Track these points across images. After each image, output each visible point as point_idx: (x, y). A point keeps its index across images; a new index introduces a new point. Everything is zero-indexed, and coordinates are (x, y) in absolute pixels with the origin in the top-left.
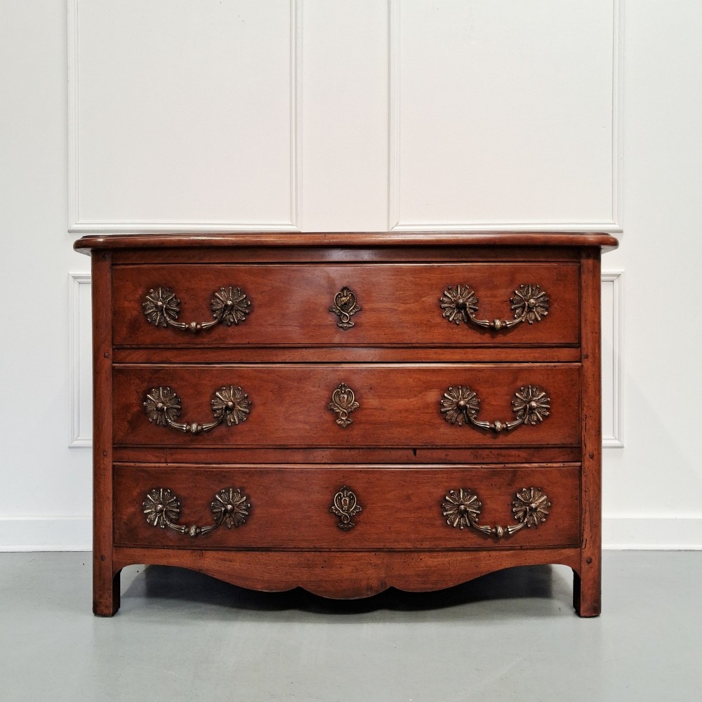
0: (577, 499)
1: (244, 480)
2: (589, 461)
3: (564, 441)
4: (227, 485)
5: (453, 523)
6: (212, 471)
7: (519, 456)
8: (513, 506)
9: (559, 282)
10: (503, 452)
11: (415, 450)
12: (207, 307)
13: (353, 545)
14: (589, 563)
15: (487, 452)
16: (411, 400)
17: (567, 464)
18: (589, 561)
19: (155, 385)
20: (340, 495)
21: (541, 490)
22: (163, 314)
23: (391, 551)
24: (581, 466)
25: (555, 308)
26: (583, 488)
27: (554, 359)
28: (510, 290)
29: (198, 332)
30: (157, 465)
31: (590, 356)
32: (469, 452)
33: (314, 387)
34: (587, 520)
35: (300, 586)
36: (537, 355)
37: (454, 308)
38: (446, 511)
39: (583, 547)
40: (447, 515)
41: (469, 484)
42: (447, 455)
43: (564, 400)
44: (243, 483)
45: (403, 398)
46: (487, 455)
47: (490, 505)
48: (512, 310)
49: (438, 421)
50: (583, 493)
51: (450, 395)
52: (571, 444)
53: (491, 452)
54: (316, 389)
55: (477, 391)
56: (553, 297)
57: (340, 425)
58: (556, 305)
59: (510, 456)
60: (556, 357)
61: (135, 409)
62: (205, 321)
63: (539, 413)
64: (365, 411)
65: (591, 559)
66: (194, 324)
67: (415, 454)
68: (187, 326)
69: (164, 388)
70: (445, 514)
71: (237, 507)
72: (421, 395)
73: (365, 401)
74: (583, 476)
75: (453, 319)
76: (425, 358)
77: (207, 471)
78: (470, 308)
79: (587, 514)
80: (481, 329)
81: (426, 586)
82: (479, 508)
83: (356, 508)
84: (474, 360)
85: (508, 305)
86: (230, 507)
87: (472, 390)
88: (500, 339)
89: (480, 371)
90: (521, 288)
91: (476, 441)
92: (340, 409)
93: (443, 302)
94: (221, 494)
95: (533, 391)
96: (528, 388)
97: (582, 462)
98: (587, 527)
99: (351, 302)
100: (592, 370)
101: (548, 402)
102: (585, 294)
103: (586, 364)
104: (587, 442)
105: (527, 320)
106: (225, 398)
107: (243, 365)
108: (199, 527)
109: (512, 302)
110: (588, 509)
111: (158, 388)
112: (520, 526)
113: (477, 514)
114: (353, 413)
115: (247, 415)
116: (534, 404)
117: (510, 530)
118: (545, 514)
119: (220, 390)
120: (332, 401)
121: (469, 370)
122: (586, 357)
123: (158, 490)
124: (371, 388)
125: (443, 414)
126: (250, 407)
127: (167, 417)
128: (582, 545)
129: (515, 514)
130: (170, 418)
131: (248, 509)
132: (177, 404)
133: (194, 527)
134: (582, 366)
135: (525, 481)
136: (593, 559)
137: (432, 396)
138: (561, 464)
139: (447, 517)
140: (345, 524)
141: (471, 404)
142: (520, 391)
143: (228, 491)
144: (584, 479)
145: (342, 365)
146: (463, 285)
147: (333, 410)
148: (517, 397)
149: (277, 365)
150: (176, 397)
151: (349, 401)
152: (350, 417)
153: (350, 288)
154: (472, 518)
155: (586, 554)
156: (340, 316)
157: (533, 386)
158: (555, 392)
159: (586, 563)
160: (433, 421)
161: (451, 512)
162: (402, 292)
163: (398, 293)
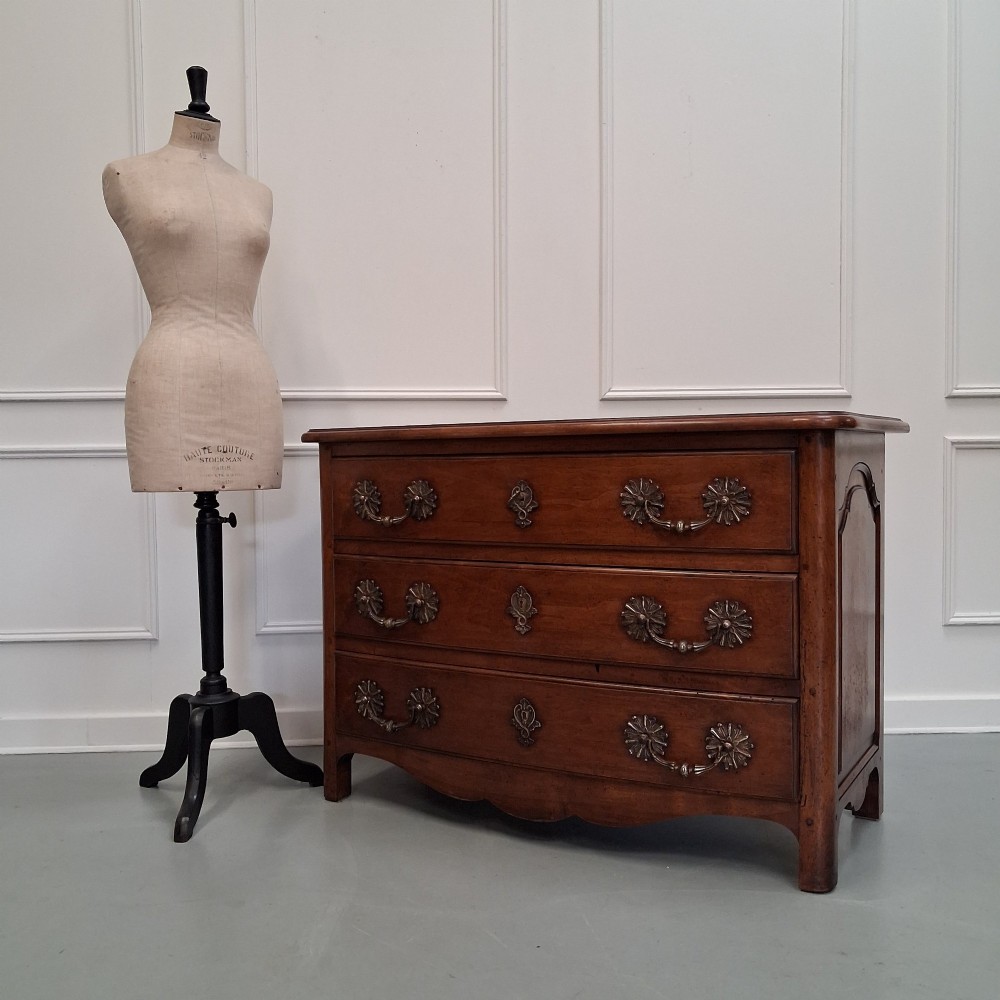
0: (789, 744)
1: (435, 681)
2: (809, 699)
3: (773, 671)
4: (420, 684)
5: (635, 753)
6: (409, 668)
7: (717, 683)
8: (708, 743)
9: (764, 474)
10: (698, 677)
11: (597, 666)
13: (533, 763)
14: (809, 825)
15: (679, 675)
16: (590, 609)
17: (776, 700)
18: (810, 822)
19: (363, 576)
20: (519, 707)
21: (745, 729)
23: (572, 776)
24: (798, 706)
25: (759, 506)
26: (802, 732)
27: (762, 568)
28: (703, 484)
29: (392, 527)
30: (368, 657)
31: (811, 567)
32: (656, 674)
33: (495, 588)
34: (807, 772)
35: (487, 798)
36: (741, 563)
38: (629, 739)
39: (802, 804)
40: (629, 744)
41: (654, 711)
42: (632, 675)
43: (771, 620)
44: (434, 684)
45: (581, 606)
46: (679, 679)
47: (679, 738)
48: (705, 508)
49: (620, 635)
50: (803, 737)
51: (633, 606)
52: (782, 675)
53: (684, 676)
54: (496, 591)
55: (662, 603)
56: (758, 493)
57: (519, 632)
58: (761, 503)
59: (706, 682)
61: (349, 600)
62: (397, 516)
63: (739, 634)
64: (544, 618)
65: (812, 821)
66: (387, 519)
67: (598, 670)
68: (382, 520)
69: (370, 580)
70: (626, 742)
71: (428, 707)
72: (600, 604)
73: (543, 606)
74: (802, 716)
75: (635, 519)
76: (608, 562)
77: (404, 668)
78: (654, 506)
79: (807, 765)
80: (661, 531)
82: (666, 740)
83: (535, 723)
85: (699, 503)
86: (419, 706)
87: (657, 601)
89: (667, 579)
90: (716, 482)
91: (662, 661)
92: (518, 614)
93: (623, 498)
94: (414, 692)
95: (730, 607)
96: (725, 603)
97: (799, 698)
98: (807, 780)
99: (528, 498)
100: (814, 585)
101: (750, 622)
102: (804, 488)
103: (806, 576)
104: (808, 675)
105: (723, 520)
106: (417, 594)
107: (432, 561)
108: (395, 723)
109: (705, 500)
110: (808, 759)
111: (365, 581)
112: (710, 768)
113: (664, 747)
114: (531, 619)
115: (436, 613)
116: (727, 623)
117: (698, 770)
118: (747, 757)
119: (413, 586)
120: (511, 605)
121: (654, 578)
122: (806, 567)
123: (366, 682)
124: (549, 593)
125: (625, 627)
126: (438, 605)
127: (369, 609)
128: (800, 802)
129: (709, 752)
130: (373, 611)
131: (438, 711)
132: (380, 597)
133: (391, 722)
134: (799, 579)
135: (723, 714)
136: (815, 821)
137: (613, 606)
138: (770, 699)
139: (630, 746)
140: (525, 739)
141: (656, 618)
142: (714, 606)
143: (420, 690)
144: (803, 720)
145: (522, 566)
146: (646, 479)
147: (511, 615)
148: (711, 613)
149: (462, 563)
150: (379, 590)
151: (527, 606)
152: (528, 623)
153: (528, 482)
154: (657, 750)
155: (806, 813)
156: (517, 513)
157: (731, 601)
158: (761, 610)
159: (806, 825)
160: (614, 634)
161: (634, 740)
162: (580, 487)
163: (575, 487)
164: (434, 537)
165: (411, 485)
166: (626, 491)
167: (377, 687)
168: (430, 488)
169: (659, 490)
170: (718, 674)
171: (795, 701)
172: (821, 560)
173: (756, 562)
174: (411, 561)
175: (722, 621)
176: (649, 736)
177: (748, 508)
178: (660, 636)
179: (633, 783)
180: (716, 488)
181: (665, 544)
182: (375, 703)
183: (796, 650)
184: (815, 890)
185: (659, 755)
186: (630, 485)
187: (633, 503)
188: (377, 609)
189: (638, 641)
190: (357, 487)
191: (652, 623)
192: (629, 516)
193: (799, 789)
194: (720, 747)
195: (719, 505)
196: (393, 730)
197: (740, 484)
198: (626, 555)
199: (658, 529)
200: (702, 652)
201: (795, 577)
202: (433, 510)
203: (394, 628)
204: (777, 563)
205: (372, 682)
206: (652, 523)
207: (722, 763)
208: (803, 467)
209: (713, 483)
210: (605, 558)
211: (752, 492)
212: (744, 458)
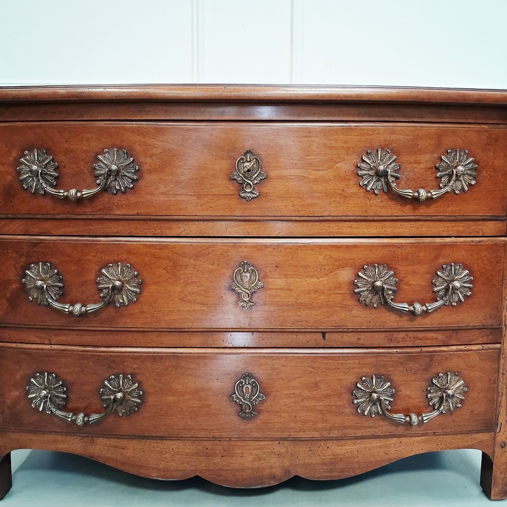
1: (135, 366)
3: (485, 322)
4: (116, 371)
5: (364, 411)
6: (100, 356)
7: (436, 339)
8: (429, 392)
9: (489, 147)
10: (420, 335)
11: (324, 334)
12: (89, 172)
13: (255, 434)
14: (502, 447)
15: (402, 335)
16: (321, 279)
17: (486, 346)
18: (503, 445)
19: (34, 259)
20: (241, 382)
22: (39, 180)
23: (296, 440)
24: (500, 348)
25: (484, 176)
26: (501, 371)
27: (478, 232)
28: (436, 155)
29: (80, 201)
30: (41, 347)
32: (382, 335)
35: (199, 475)
36: (461, 229)
37: (373, 176)
38: (357, 398)
39: (498, 431)
40: (358, 403)
41: (383, 371)
42: (359, 339)
43: (487, 278)
44: (134, 369)
45: (312, 277)
46: (403, 338)
47: (404, 391)
48: (437, 178)
49: (351, 303)
50: (501, 376)
51: (365, 274)
52: (492, 325)
53: (407, 335)
54: (214, 267)
55: (394, 269)
56: (482, 164)
57: (242, 307)
58: (484, 173)
59: (427, 339)
60: (480, 231)
61: (14, 286)
62: (87, 188)
63: (461, 293)
64: (270, 291)
65: (505, 444)
66: (73, 191)
67: (324, 337)
68: (66, 194)
69: (44, 263)
70: (355, 402)
71: (129, 394)
72: (332, 274)
73: (270, 280)
74: (501, 358)
75: (371, 189)
76: (338, 233)
77: (94, 356)
78: (391, 175)
80: (402, 199)
81: (333, 474)
82: (392, 396)
83: (258, 396)
84: (392, 235)
85: (432, 173)
86: (119, 395)
88: (423, 211)
89: (400, 247)
90: (449, 153)
92: (242, 290)
93: (359, 168)
94: (110, 381)
95: (455, 269)
96: (451, 266)
97: (501, 343)
98: (502, 411)
99: (255, 169)
101: (471, 282)
105: (453, 189)
106: (112, 276)
107: (131, 239)
108: (87, 415)
109: (437, 169)
111: (37, 264)
112: (436, 414)
113: (390, 401)
114: (255, 294)
115: (137, 295)
116: (458, 284)
117: (426, 417)
118: (461, 400)
119: (106, 268)
120: (233, 281)
123: (42, 374)
124: (277, 266)
125: (358, 295)
126: (140, 285)
127: (46, 295)
128: (496, 430)
129: (431, 400)
130: (51, 297)
131: (140, 397)
132: (60, 281)
133: (81, 416)
135: (443, 365)
138: (481, 347)
140: (246, 413)
141: (388, 284)
142: (442, 269)
143: (117, 377)
144: (502, 361)
145: (245, 240)
146: (383, 150)
147: (233, 290)
148: (439, 275)
149: (171, 240)
150: (58, 274)
151: (252, 281)
152: (252, 298)
153: (255, 152)
155: (500, 438)
156: (242, 184)
157: (456, 263)
158: (479, 270)
159: (500, 447)
160: (345, 302)
161: (362, 400)
162: (314, 157)
163: (309, 157)
164: (135, 212)
165: (102, 154)
166: (363, 161)
167: (57, 378)
168: (129, 157)
169: (396, 161)
174: (102, 239)
175: (448, 282)
176: (377, 394)
177: (475, 178)
180: (449, 159)
182: (55, 396)
185: (387, 410)
186: (367, 155)
187: (370, 173)
188: (58, 295)
189: (369, 307)
190: (24, 156)
192: (365, 186)
193: (496, 419)
197: (468, 155)
201: (506, 239)
202: (134, 181)
204: (490, 227)
205: (48, 374)
209: (446, 153)
210: (334, 229)
211: (479, 163)
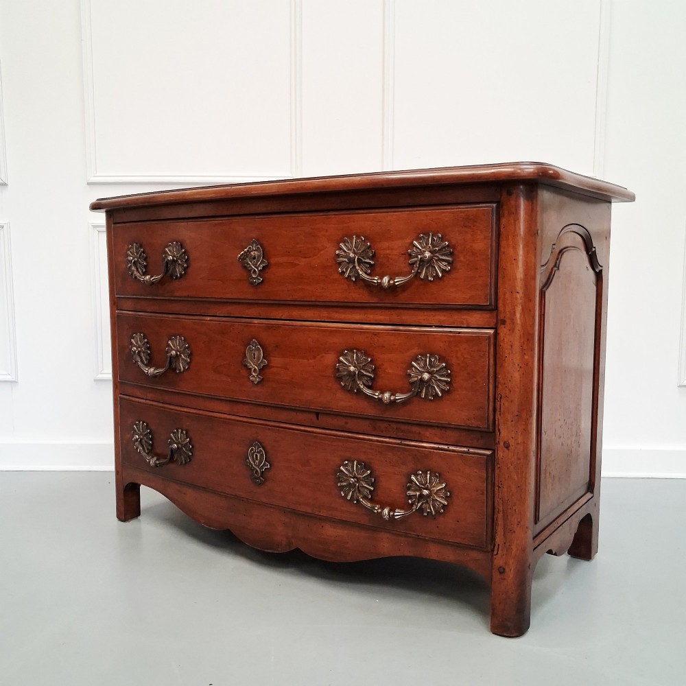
0: (483, 494)
1: (188, 423)
2: (504, 451)
3: (469, 423)
4: (177, 426)
5: (346, 495)
7: (419, 433)
8: (409, 488)
9: (466, 229)
10: (403, 427)
11: (317, 414)
13: (264, 500)
14: (501, 573)
15: (385, 424)
16: (311, 361)
17: (472, 450)
18: (502, 570)
19: (135, 330)
20: (252, 449)
21: (441, 478)
23: (295, 513)
24: (493, 455)
25: (461, 262)
26: (496, 482)
27: (462, 323)
28: (408, 241)
31: (508, 322)
32: (367, 423)
33: (233, 341)
34: (500, 522)
35: (229, 528)
36: (444, 318)
37: (349, 263)
38: (341, 482)
39: (495, 553)
40: (341, 486)
41: (363, 457)
42: (346, 423)
43: (468, 373)
44: (188, 426)
45: (303, 358)
46: (386, 428)
47: (385, 483)
48: (410, 264)
49: (334, 386)
50: (496, 488)
51: (346, 359)
52: (477, 427)
53: (390, 425)
54: (234, 344)
55: (372, 356)
56: (459, 248)
57: (253, 382)
58: (462, 258)
59: (409, 432)
60: (465, 321)
62: (156, 274)
63: (438, 386)
64: (272, 369)
65: (504, 569)
66: (149, 278)
67: (318, 418)
68: (145, 279)
69: (140, 334)
70: (339, 484)
71: (183, 447)
72: (319, 357)
73: (272, 358)
74: (496, 468)
75: (348, 276)
76: (327, 318)
78: (365, 262)
79: (500, 515)
81: (327, 556)
82: (372, 485)
83: (264, 465)
84: (374, 322)
85: (405, 259)
87: (366, 354)
89: (376, 334)
90: (420, 238)
91: (371, 411)
92: (253, 366)
93: (338, 256)
94: (174, 433)
95: (430, 361)
96: (426, 357)
97: (494, 450)
98: (500, 530)
99: (259, 256)
100: (511, 340)
101: (448, 376)
102: (503, 243)
103: (503, 331)
104: (502, 427)
105: (426, 276)
106: (174, 347)
107: (187, 317)
108: (157, 460)
109: (410, 256)
110: (501, 509)
111: (137, 334)
112: (408, 513)
113: (370, 491)
114: (262, 370)
115: (189, 364)
116: (426, 376)
117: (399, 513)
118: (444, 505)
119: (171, 339)
120: (246, 357)
121: (364, 332)
122: (504, 322)
123: (140, 422)
124: (277, 346)
125: (340, 379)
126: (190, 356)
127: (139, 359)
128: (493, 551)
129: (410, 497)
130: (142, 361)
131: (190, 450)
132: (149, 348)
133: (155, 459)
134: (496, 334)
135: (422, 462)
136: (507, 570)
137: (329, 358)
138: (465, 449)
139: (342, 488)
140: (257, 478)
141: (366, 371)
142: (416, 360)
143: (177, 431)
144: (497, 471)
145: (256, 321)
146: (358, 237)
147: (246, 366)
148: (413, 366)
149: (209, 318)
150: (147, 343)
151: (259, 358)
152: (259, 374)
153: (258, 241)
154: (365, 493)
155: (499, 561)
156: (250, 271)
157: (432, 355)
158: (459, 364)
159: (498, 573)
160: (330, 385)
161: (345, 484)
162: (302, 246)
163: (298, 246)
165: (167, 247)
166: (341, 249)
167: (147, 427)
168: (182, 249)
169: (369, 247)
170: (419, 425)
171: (488, 452)
172: (518, 315)
173: (456, 317)
174: (171, 316)
175: (422, 373)
176: (358, 480)
177: (449, 263)
178: (369, 387)
179: (344, 523)
180: (420, 243)
181: (375, 300)
182: (146, 441)
183: (491, 404)
184: (505, 634)
185: (365, 497)
186: (344, 242)
187: (346, 260)
188: (146, 360)
189: (351, 391)
190: (129, 249)
191: (361, 375)
192: (343, 273)
193: (493, 538)
194: (418, 493)
195: (422, 260)
196: (156, 465)
197: (442, 239)
198: (342, 310)
199: (368, 285)
200: (405, 403)
201: (491, 331)
202: (185, 269)
203: (155, 376)
204: (476, 318)
205: (143, 423)
206: (363, 280)
207: (421, 510)
208: (504, 221)
209: (418, 239)
210: (324, 313)
211: (454, 247)
212: (446, 214)
